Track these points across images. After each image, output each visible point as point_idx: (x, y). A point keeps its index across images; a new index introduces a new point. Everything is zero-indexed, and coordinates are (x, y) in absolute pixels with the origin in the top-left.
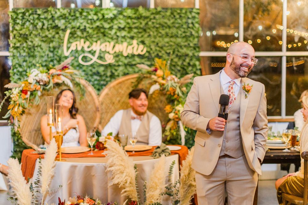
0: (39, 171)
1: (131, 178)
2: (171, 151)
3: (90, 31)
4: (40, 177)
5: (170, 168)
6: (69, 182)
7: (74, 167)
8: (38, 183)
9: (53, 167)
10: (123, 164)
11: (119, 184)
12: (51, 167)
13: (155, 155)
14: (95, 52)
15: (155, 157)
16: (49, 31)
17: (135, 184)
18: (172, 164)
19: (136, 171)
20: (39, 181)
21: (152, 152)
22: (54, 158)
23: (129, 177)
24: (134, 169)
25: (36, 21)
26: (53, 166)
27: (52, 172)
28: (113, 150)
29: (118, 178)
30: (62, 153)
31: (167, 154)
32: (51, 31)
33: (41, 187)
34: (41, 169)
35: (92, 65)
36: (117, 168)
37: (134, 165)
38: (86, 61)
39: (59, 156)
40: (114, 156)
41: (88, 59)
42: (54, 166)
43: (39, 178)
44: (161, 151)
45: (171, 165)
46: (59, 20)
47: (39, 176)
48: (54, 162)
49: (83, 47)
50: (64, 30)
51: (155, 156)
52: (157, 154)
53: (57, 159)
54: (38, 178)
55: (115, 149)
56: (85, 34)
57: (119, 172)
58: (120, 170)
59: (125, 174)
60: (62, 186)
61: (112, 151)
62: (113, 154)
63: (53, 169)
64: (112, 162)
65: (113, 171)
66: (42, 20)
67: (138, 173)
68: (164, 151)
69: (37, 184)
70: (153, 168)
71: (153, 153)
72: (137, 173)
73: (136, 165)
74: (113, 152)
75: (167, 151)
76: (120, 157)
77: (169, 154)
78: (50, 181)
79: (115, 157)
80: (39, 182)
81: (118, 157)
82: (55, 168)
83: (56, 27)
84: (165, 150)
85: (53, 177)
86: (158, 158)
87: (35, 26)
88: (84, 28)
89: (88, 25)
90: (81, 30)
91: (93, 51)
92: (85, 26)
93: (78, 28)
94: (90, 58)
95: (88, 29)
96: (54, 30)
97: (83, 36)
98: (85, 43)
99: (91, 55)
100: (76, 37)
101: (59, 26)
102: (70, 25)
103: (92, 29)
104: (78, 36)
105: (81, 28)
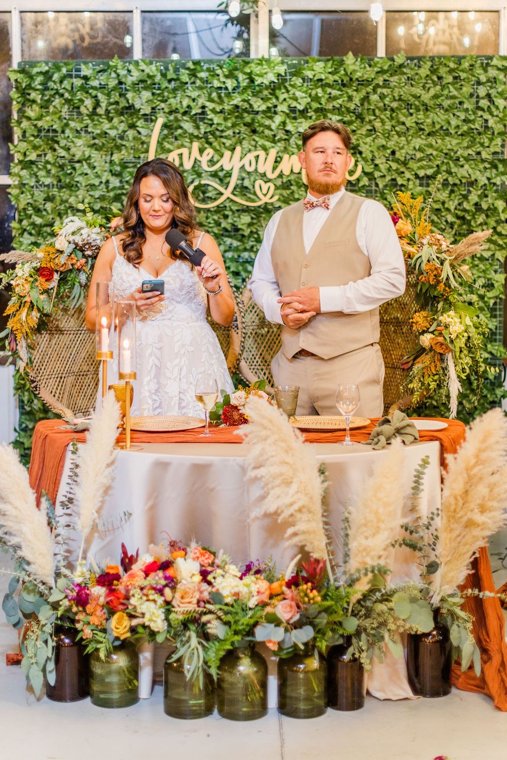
0: (71, 474)
1: (311, 498)
2: (419, 431)
3: (218, 119)
4: (76, 490)
5: (415, 476)
6: (150, 503)
7: (162, 466)
8: (70, 505)
9: (108, 465)
10: (289, 459)
11: (279, 511)
12: (104, 465)
13: (376, 440)
14: (229, 175)
15: (376, 447)
16: (110, 120)
17: (320, 514)
18: (420, 466)
19: (323, 482)
20: (71, 500)
21: (370, 434)
22: (113, 441)
23: (306, 494)
24: (318, 474)
25: (79, 95)
26: (109, 461)
27: (106, 477)
28: (265, 422)
29: (278, 497)
30: (131, 430)
31: (409, 439)
32: (116, 120)
33: (78, 514)
34: (77, 471)
35: (219, 210)
36: (275, 469)
37: (318, 465)
38: (204, 201)
39: (125, 438)
40: (265, 439)
41: (211, 193)
42: (113, 463)
43: (71, 491)
44: (393, 431)
45: (419, 468)
46: (138, 91)
47: (71, 486)
48: (112, 452)
49: (196, 160)
50: (149, 119)
51: (377, 443)
52: (383, 439)
53: (121, 444)
54: (70, 493)
55: (270, 421)
56: (203, 128)
57: (278, 482)
58: (282, 478)
59: (294, 487)
60: (131, 514)
61: (262, 425)
62: (264, 433)
63: (110, 469)
64: (261, 455)
65: (263, 479)
66: (94, 93)
67: (329, 486)
68: (402, 431)
69: (67, 508)
70: (371, 473)
71: (371, 437)
72: (326, 484)
73: (323, 464)
74: (265, 428)
75: (408, 430)
76: (282, 441)
77: (415, 439)
78: (100, 499)
79: (269, 441)
80: (72, 503)
81: (276, 441)
82: (113, 467)
83: (130, 110)
84: (404, 427)
85: (107, 490)
86: (383, 448)
87: (76, 109)
88: (200, 111)
89: (210, 105)
90: (191, 118)
91: (224, 172)
92: (203, 107)
93: (185, 113)
94: (215, 189)
95: (211, 115)
96: (122, 118)
97: (196, 133)
98: (201, 151)
99: (216, 182)
100: (180, 135)
101: (137, 106)
102: (163, 105)
103: (222, 115)
104: (186, 132)
105: (193, 112)
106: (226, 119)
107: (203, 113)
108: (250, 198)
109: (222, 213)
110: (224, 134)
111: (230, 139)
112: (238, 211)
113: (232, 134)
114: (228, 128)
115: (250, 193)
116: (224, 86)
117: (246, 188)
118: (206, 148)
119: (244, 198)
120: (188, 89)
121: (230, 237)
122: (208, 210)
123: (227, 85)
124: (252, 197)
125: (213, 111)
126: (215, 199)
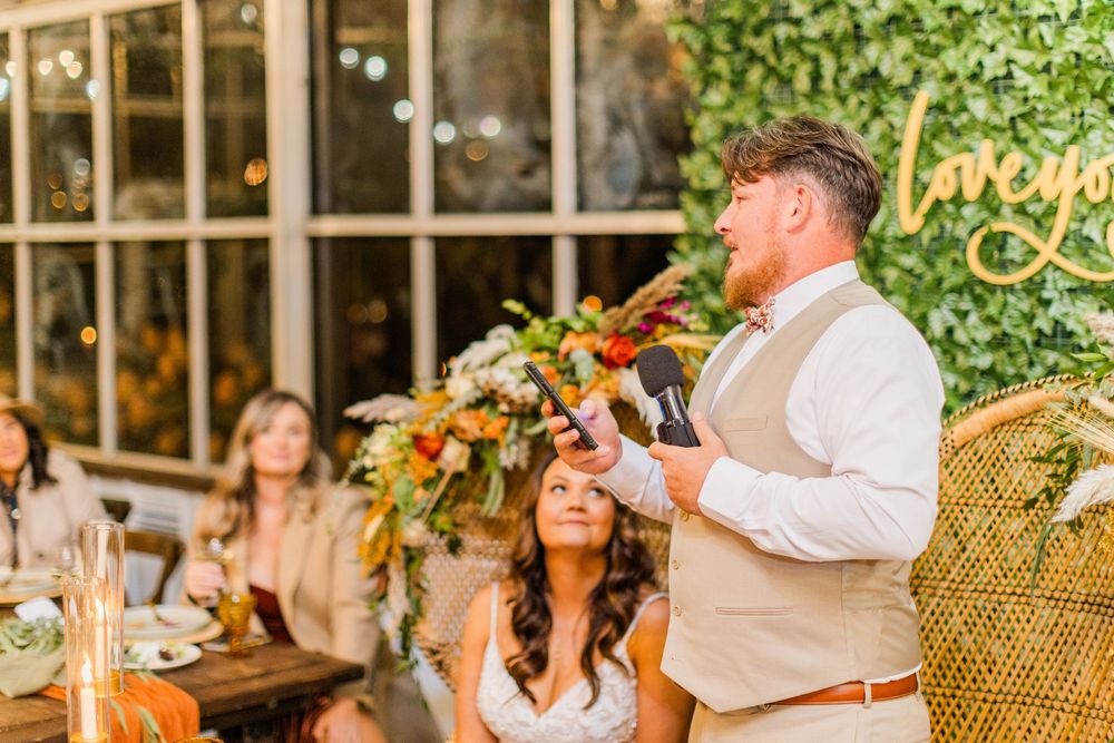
3: (1037, 87)
14: (1052, 211)
16: (843, 100)
25: (790, 57)
32: (853, 101)
35: (1034, 287)
38: (1003, 266)
41: (1014, 252)
46: (886, 39)
49: (989, 182)
50: (906, 93)
56: (1011, 106)
66: (810, 49)
83: (872, 78)
87: (786, 82)
88: (1002, 72)
89: (1025, 57)
90: (986, 86)
91: (1044, 205)
92: (1009, 62)
93: (974, 77)
94: (1024, 242)
95: (1022, 78)
96: (864, 96)
97: (996, 119)
98: (1000, 158)
99: (1028, 228)
100: (964, 126)
101: (885, 71)
102: (934, 64)
103: (1044, 78)
104: (973, 120)
105: (988, 75)
106: (1052, 86)
107: (1009, 75)
108: (1097, 262)
109: (1037, 295)
110: (1053, 119)
111: (1063, 129)
112: (1070, 290)
113: (1068, 117)
114: (1061, 106)
115: (1098, 250)
116: (1050, 12)
117: (1089, 239)
118: (1010, 151)
119: (1085, 262)
120: (979, 25)
121: (1054, 348)
122: (1010, 289)
123: (1057, 9)
124: (1104, 259)
125: (1029, 69)
126: (1025, 264)
